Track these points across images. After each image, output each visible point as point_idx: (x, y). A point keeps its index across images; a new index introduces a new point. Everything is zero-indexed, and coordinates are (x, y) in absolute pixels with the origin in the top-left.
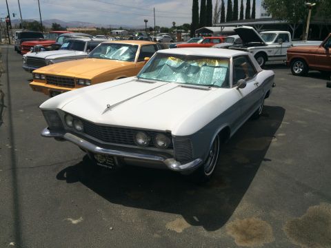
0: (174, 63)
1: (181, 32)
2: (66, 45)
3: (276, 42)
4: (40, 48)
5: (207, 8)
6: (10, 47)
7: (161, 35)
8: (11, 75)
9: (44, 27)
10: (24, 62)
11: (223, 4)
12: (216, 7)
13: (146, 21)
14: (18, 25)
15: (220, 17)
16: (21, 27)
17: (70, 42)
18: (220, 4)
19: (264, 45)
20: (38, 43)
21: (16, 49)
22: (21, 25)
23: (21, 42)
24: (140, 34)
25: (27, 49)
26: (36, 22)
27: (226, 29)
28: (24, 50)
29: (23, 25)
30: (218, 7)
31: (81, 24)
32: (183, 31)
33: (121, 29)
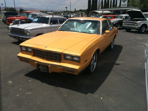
1: (83, 13)
4: (19, 21)
5: (95, 2)
7: (73, 15)
10: (9, 31)
12: (99, 2)
13: (66, 8)
15: (101, 6)
17: (39, 18)
22: (5, 9)
23: (6, 17)
24: (64, 14)
25: (10, 21)
26: (12, 8)
27: (105, 12)
28: (8, 22)
29: (6, 9)
31: (33, 9)
32: (84, 12)
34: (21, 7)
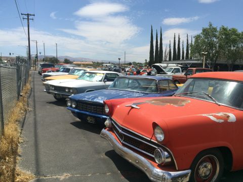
0: (88, 74)
2: (62, 70)
3: (173, 72)
4: (51, 71)
5: (160, 52)
6: (36, 72)
8: (35, 83)
9: (59, 61)
11: (170, 50)
12: (166, 52)
13: (119, 59)
14: (42, 59)
15: (168, 57)
16: (44, 60)
17: (64, 69)
18: (168, 50)
19: (165, 73)
20: (50, 69)
21: (39, 73)
23: (42, 69)
25: (45, 72)
26: (54, 57)
30: (167, 52)
31: (84, 60)
33: (109, 63)
34: (67, 57)
